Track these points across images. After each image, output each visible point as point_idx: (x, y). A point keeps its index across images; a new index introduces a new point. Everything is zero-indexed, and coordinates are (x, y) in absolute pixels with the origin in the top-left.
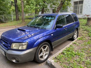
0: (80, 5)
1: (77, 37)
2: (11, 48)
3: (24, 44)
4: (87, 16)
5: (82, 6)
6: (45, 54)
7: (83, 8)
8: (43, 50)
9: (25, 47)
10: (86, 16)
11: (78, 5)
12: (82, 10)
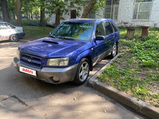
0: (114, 6)
1: (117, 54)
2: (47, 65)
3: (65, 59)
4: (125, 23)
5: (118, 8)
6: (84, 73)
7: (119, 11)
8: (83, 68)
9: (66, 63)
10: (123, 24)
11: (112, 5)
12: (117, 14)
